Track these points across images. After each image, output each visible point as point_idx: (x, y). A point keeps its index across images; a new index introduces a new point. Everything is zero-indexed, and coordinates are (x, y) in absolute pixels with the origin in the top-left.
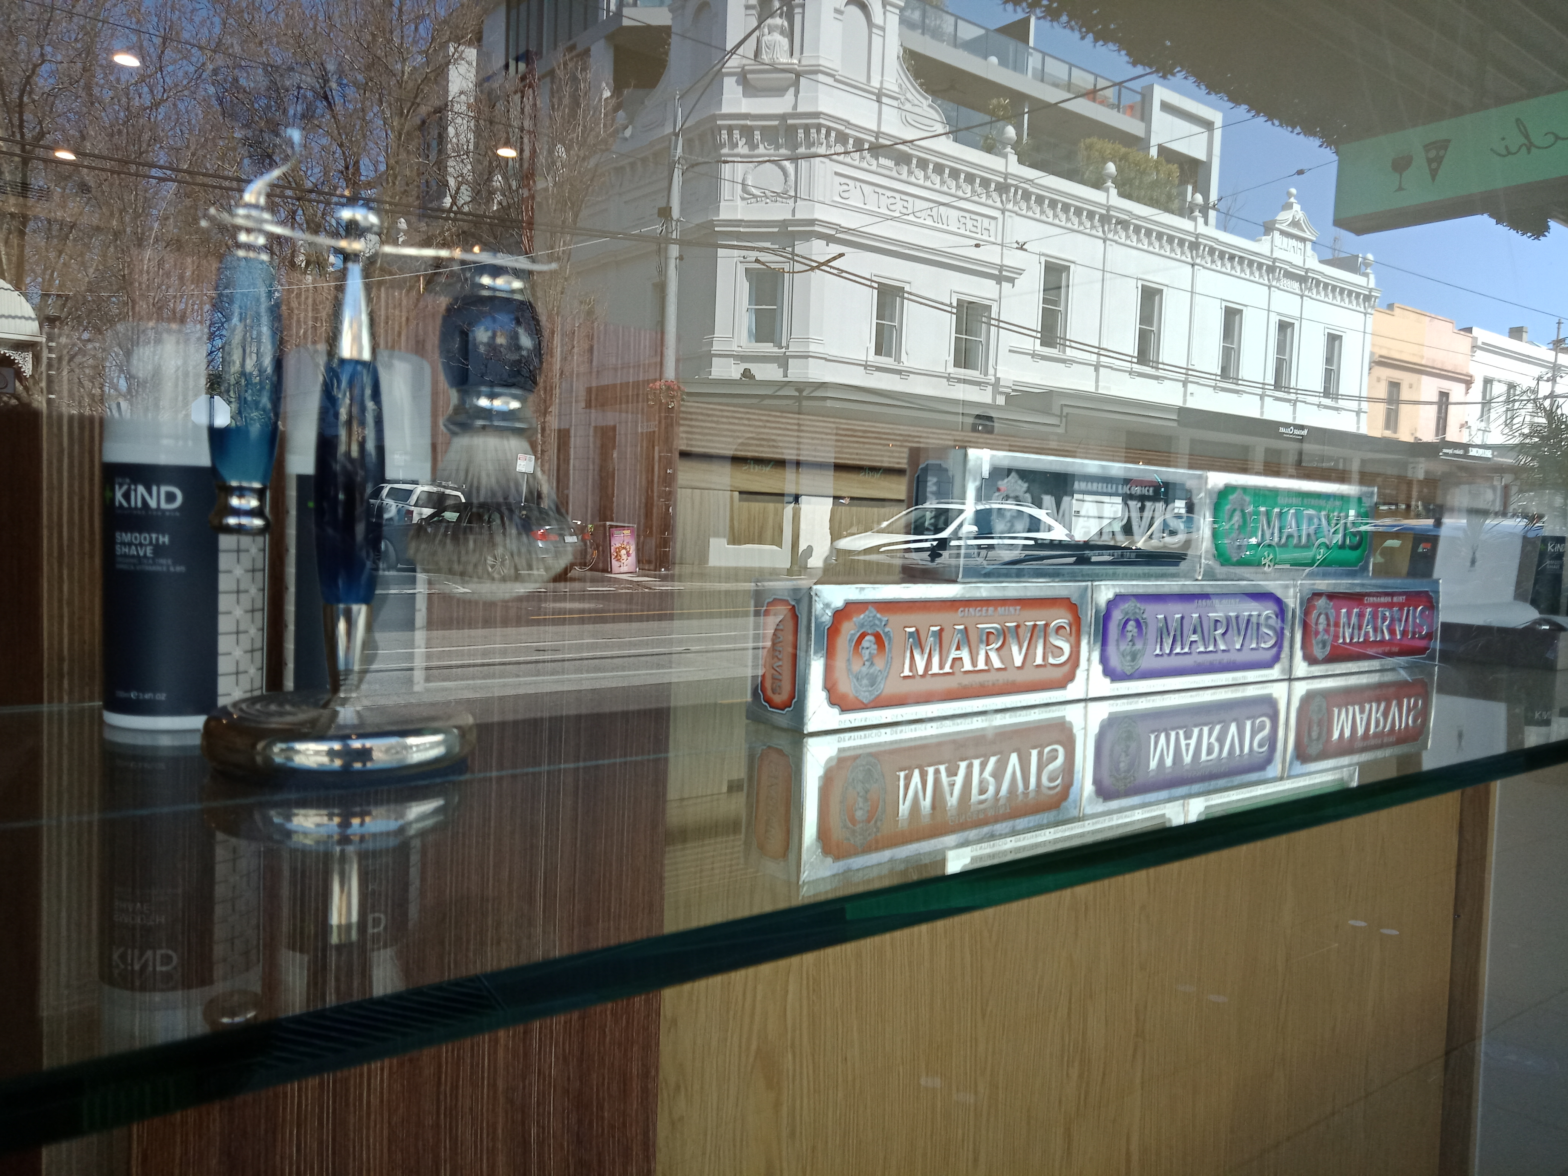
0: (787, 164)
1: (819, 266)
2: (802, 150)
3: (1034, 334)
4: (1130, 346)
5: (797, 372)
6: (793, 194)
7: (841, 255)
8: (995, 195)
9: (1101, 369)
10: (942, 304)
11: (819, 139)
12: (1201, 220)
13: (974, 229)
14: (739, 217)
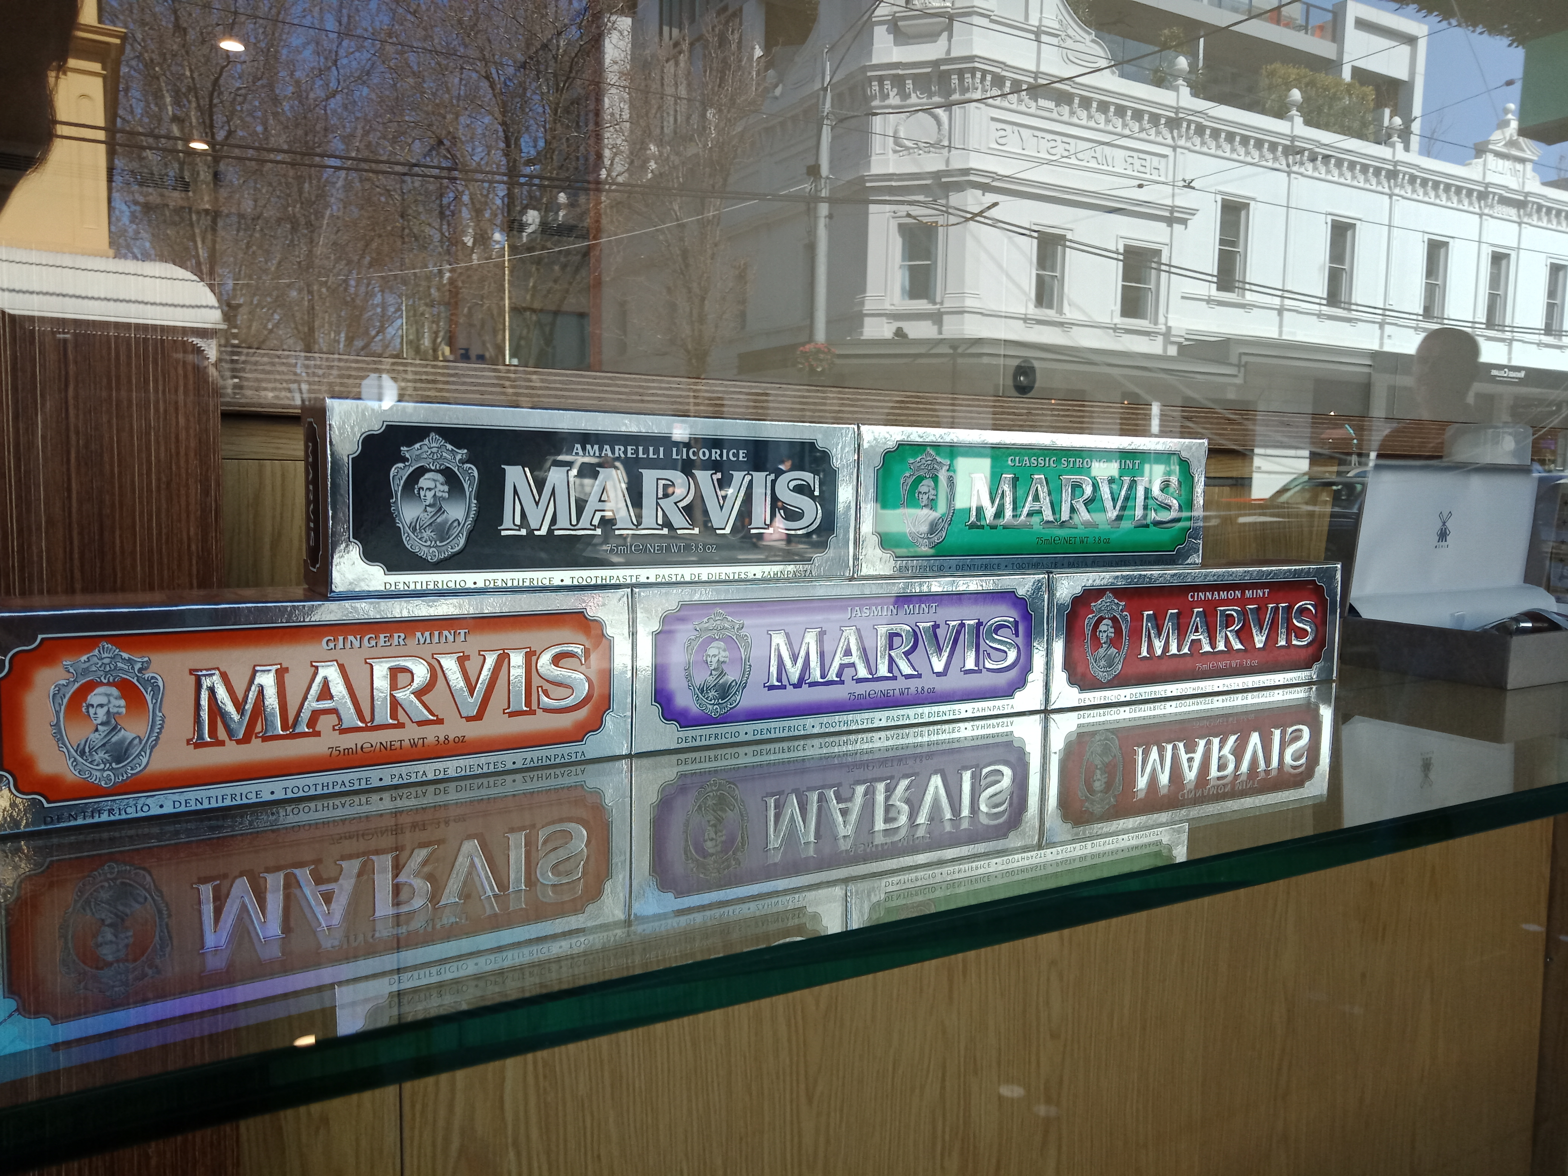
0: (940, 112)
1: (974, 217)
2: (956, 97)
3: (1209, 278)
4: (1321, 289)
5: (953, 329)
6: (946, 143)
7: (995, 204)
8: (1165, 132)
9: (1286, 313)
10: (1106, 250)
11: (973, 84)
12: (1400, 146)
13: (1142, 169)
14: (891, 171)
